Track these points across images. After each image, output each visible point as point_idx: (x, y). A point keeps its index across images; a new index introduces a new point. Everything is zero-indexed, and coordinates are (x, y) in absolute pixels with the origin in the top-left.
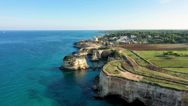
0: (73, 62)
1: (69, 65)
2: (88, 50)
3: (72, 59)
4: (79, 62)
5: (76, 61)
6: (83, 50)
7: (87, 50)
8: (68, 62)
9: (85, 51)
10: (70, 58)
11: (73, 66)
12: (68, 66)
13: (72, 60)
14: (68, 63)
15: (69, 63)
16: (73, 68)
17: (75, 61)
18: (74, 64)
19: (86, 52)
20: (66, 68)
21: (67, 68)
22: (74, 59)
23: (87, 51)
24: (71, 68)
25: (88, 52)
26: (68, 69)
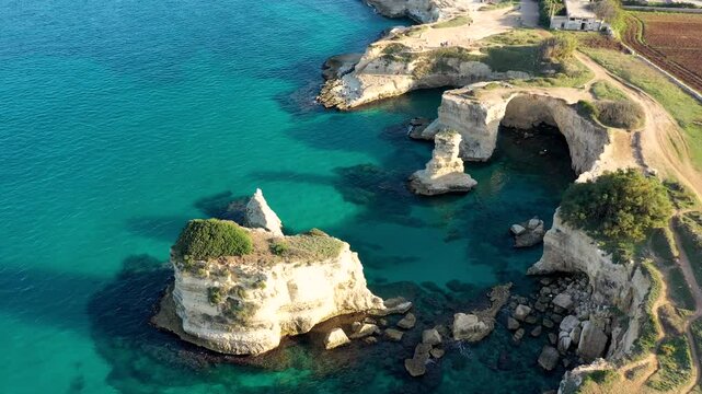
0: (238, 290)
1: (213, 311)
2: (416, 56)
3: (232, 262)
4: (292, 289)
5: (269, 283)
6: (388, 56)
7: (408, 58)
8: (206, 283)
9: (396, 66)
10: (222, 256)
11: (243, 324)
12: (207, 318)
13: (239, 274)
14: (204, 297)
15: (212, 295)
16: (240, 343)
17: (258, 283)
18: (252, 307)
19: (403, 71)
20: (186, 327)
21: (195, 337)
22: (248, 268)
23: (411, 66)
24: (227, 336)
25: (413, 73)
26: (203, 340)
